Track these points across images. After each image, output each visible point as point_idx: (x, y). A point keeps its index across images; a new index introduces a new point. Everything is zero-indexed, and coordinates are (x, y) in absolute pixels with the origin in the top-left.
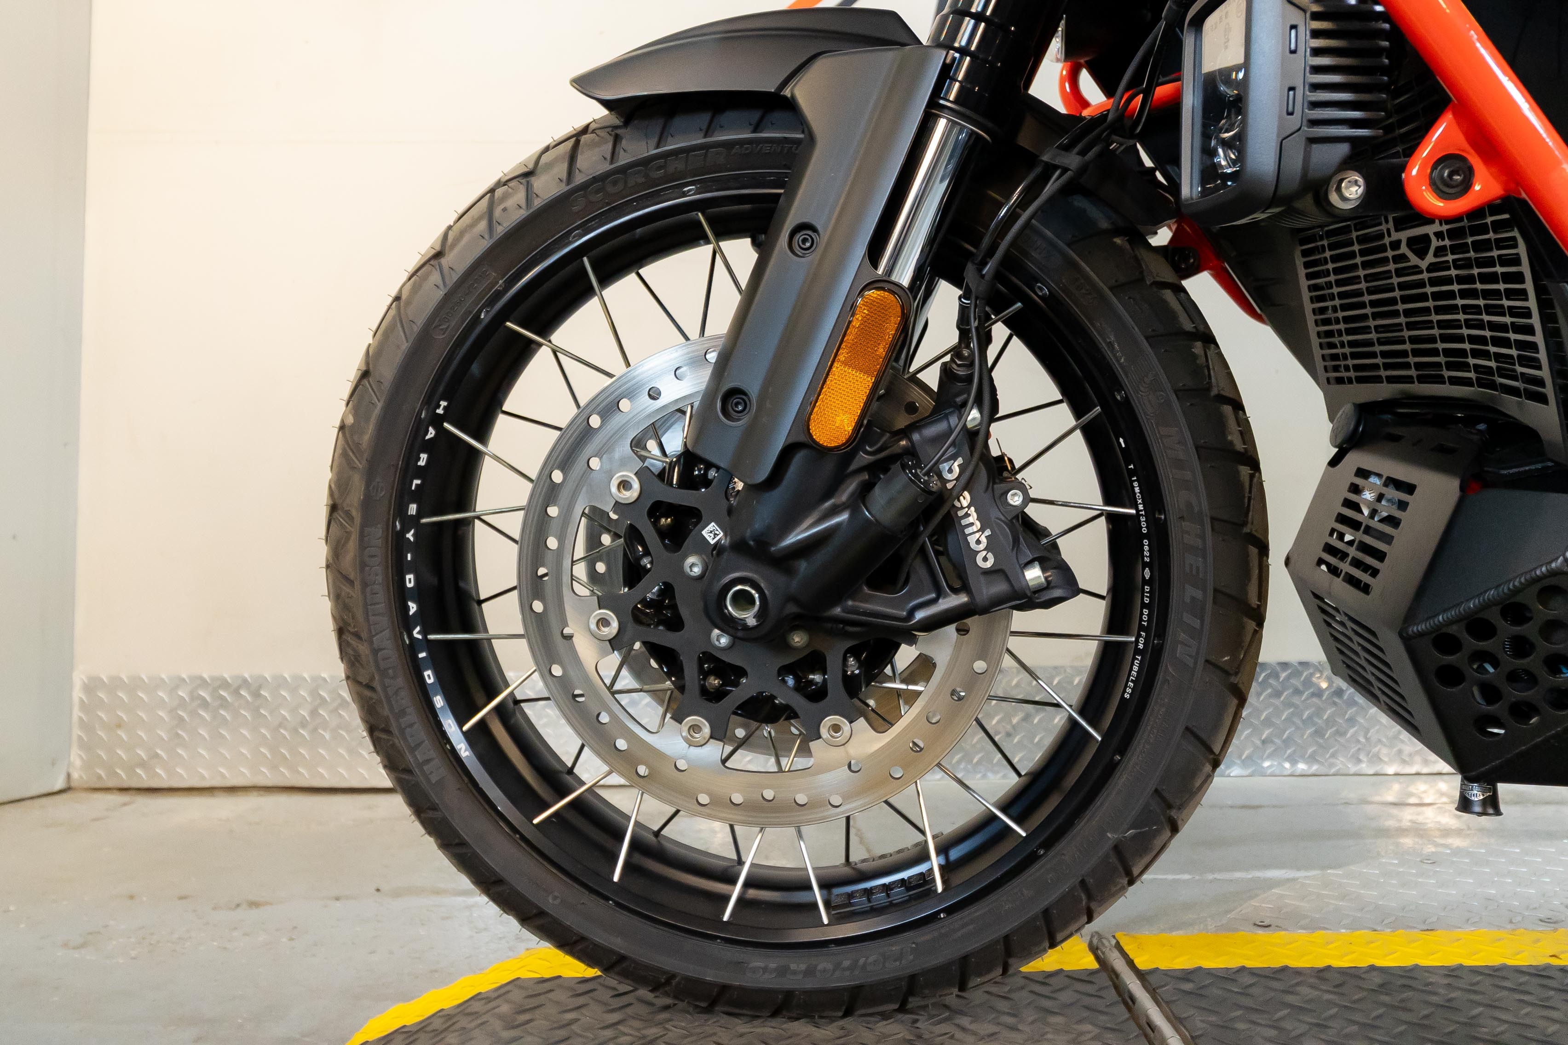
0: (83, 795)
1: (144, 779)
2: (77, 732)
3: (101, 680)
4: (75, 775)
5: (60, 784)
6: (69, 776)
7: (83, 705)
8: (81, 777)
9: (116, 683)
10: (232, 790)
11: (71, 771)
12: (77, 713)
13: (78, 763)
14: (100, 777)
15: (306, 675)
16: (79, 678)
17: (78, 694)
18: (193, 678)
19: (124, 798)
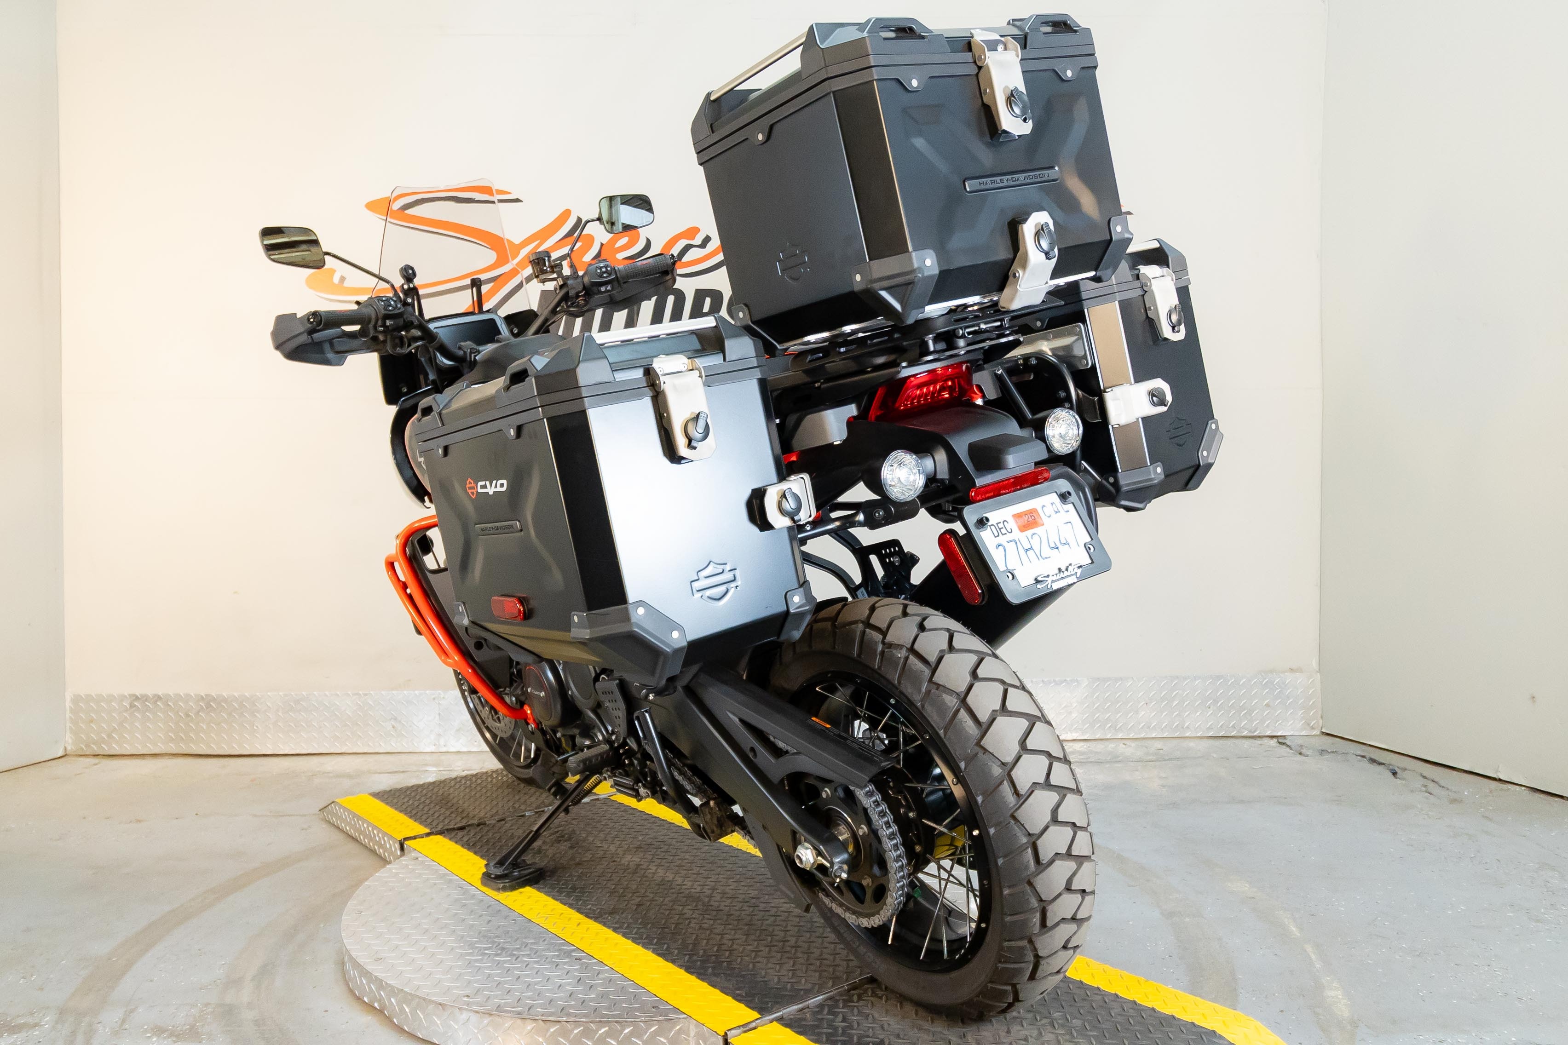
0: (72, 759)
1: (107, 750)
2: (68, 725)
3: (81, 696)
4: (69, 748)
5: (60, 754)
6: (65, 748)
7: (72, 711)
8: (72, 749)
9: (89, 698)
10: (155, 755)
11: (66, 745)
12: (68, 714)
13: (70, 741)
14: (82, 749)
15: (192, 694)
16: (68, 696)
17: (68, 704)
18: (131, 695)
19: (96, 760)
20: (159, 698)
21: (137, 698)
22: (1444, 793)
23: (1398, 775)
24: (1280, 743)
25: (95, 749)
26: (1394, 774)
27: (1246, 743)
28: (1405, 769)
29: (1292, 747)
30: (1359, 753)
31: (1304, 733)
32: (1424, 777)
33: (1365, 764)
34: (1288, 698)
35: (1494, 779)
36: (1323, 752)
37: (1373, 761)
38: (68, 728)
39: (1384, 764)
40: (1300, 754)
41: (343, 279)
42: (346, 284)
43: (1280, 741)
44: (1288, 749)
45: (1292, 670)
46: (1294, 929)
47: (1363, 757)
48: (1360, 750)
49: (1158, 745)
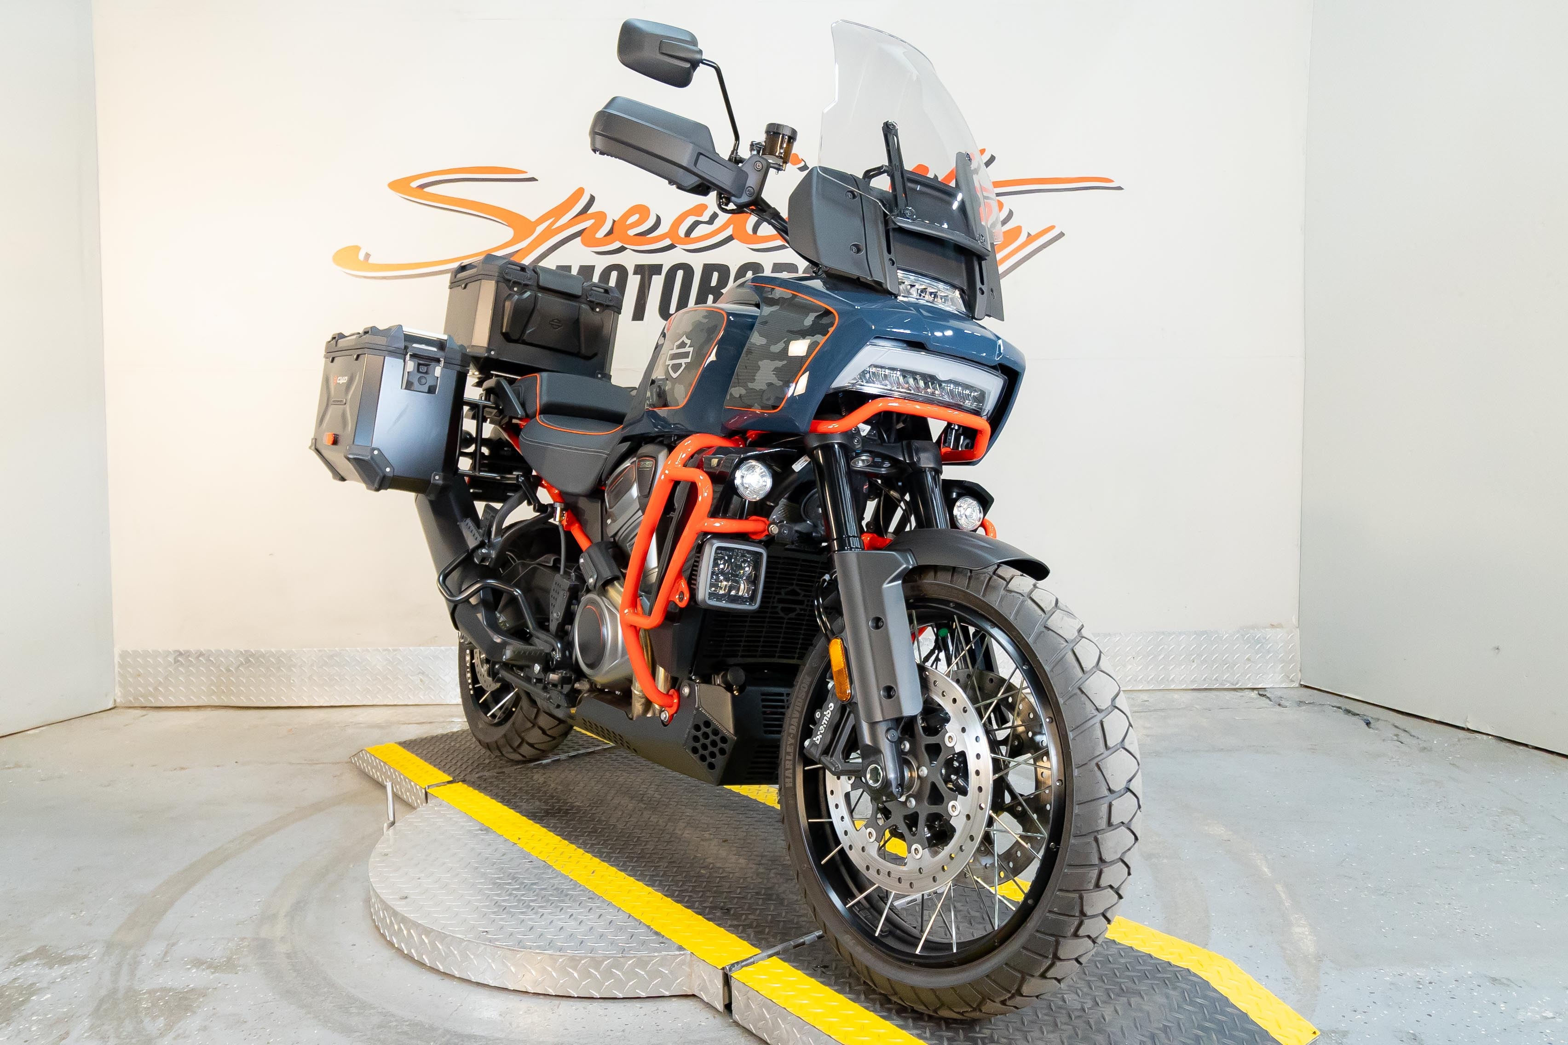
0: (122, 710)
1: (153, 702)
2: (117, 679)
3: (129, 653)
4: (118, 700)
5: (110, 706)
6: (115, 700)
7: (120, 666)
8: (121, 701)
9: (136, 654)
10: (198, 707)
11: (115, 698)
12: (117, 669)
13: (119, 694)
14: (130, 701)
15: (232, 650)
16: (117, 651)
17: (117, 659)
18: (175, 651)
19: (144, 712)
20: (201, 654)
21: (181, 654)
22: (1414, 741)
23: (1372, 725)
24: (1260, 695)
25: (143, 702)
26: (1368, 724)
27: (1228, 695)
28: (1378, 720)
29: (1272, 699)
30: (1335, 704)
31: (1283, 685)
32: (1396, 727)
33: (1341, 714)
34: (1269, 652)
35: (1463, 729)
36: (1301, 703)
37: (1348, 712)
38: (117, 681)
39: (1358, 715)
40: (1279, 705)
41: (368, 256)
42: (371, 261)
43: (1261, 693)
44: (1268, 700)
45: (1272, 626)
46: (1266, 870)
47: (1339, 708)
48: (1336, 701)
49: (1145, 696)
